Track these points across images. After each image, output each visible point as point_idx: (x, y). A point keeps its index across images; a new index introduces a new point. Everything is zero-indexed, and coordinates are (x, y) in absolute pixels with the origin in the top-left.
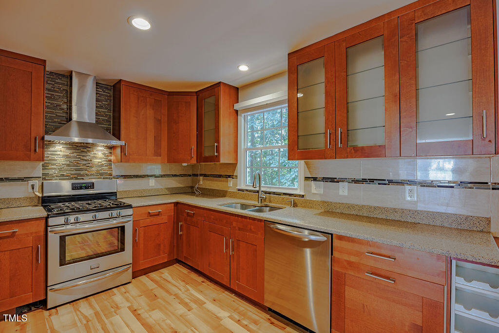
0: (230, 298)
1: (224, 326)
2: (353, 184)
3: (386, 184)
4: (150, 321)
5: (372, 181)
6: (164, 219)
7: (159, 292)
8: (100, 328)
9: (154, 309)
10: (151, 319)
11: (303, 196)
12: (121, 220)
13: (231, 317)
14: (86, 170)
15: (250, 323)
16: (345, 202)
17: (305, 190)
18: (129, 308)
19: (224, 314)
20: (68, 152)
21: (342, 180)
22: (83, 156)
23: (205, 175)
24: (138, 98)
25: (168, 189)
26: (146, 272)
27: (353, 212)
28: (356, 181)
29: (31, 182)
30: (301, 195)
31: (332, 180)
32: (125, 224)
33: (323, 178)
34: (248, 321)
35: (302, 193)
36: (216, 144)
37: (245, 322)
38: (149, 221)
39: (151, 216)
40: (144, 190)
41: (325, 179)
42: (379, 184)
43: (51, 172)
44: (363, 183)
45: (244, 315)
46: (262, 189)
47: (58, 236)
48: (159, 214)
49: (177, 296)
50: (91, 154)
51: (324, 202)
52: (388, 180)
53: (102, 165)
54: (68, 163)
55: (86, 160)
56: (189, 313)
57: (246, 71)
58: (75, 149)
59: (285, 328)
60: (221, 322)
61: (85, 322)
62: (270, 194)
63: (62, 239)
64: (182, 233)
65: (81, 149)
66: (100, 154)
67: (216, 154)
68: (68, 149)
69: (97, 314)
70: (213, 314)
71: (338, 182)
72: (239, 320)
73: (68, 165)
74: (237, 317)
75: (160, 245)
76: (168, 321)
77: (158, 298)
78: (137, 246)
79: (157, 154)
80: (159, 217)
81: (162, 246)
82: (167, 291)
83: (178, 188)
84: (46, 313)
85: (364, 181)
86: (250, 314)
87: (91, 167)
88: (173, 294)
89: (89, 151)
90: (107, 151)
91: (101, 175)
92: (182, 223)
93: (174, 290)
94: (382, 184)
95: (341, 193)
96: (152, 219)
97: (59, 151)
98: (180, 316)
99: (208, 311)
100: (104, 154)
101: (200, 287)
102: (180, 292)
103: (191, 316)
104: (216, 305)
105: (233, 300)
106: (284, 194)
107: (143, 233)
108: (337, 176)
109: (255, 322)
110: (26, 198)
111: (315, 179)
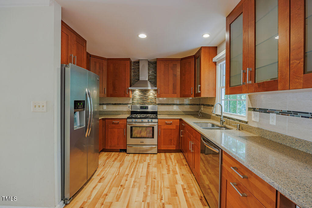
0: (191, 177)
1: (175, 187)
2: (280, 115)
3: (308, 117)
4: (150, 171)
5: (296, 113)
6: (174, 127)
7: (164, 162)
8: (135, 165)
9: (155, 167)
10: (151, 170)
11: (247, 123)
12: (153, 124)
13: (182, 185)
14: (146, 101)
15: (189, 193)
16: (273, 131)
17: (248, 118)
18: (148, 163)
19: (180, 182)
20: (140, 93)
21: (272, 111)
22: (145, 95)
23: (204, 105)
24: (165, 65)
25: (184, 112)
26: (165, 151)
27: (278, 141)
28: (283, 113)
29: (129, 105)
30: (245, 122)
31: (265, 111)
32: (154, 126)
33: (260, 109)
34: (189, 191)
35: (246, 120)
36: (199, 86)
37: (187, 191)
38: (166, 127)
39: (167, 124)
40: (171, 111)
41: (261, 110)
42: (302, 117)
43: (134, 101)
44: (288, 115)
45: (189, 187)
46: (224, 115)
47: (130, 126)
48: (171, 124)
49: (169, 166)
50: (148, 94)
51: (258, 128)
52: (310, 113)
53: (152, 99)
54: (140, 98)
55: (146, 97)
56: (167, 175)
57: (208, 38)
58: (142, 92)
59: (206, 206)
60: (176, 185)
61: (132, 161)
62: (230, 119)
63: (131, 127)
64: (182, 136)
65: (144, 92)
66: (151, 94)
67: (199, 92)
68: (140, 92)
69: (138, 160)
70: (176, 180)
71: (269, 113)
72: (185, 189)
73: (140, 99)
74: (185, 187)
75: (171, 140)
76: (156, 174)
77: (161, 164)
78: (160, 138)
79: (174, 93)
80: (171, 126)
81: (173, 141)
82: (167, 163)
83: (190, 111)
84: (126, 154)
85: (289, 113)
86: (194, 189)
87: (148, 100)
88: (168, 164)
89: (147, 93)
90: (154, 92)
91: (152, 103)
92: (182, 131)
93: (170, 163)
94: (305, 117)
95: (271, 123)
96: (168, 126)
97: (137, 93)
98: (162, 174)
99: (175, 178)
100: (153, 94)
101: (182, 167)
102: (171, 165)
103: (166, 176)
104: (181, 177)
105: (192, 179)
106: (237, 120)
107: (163, 132)
108: (269, 108)
109: (192, 194)
110: (127, 111)
111: (254, 110)
